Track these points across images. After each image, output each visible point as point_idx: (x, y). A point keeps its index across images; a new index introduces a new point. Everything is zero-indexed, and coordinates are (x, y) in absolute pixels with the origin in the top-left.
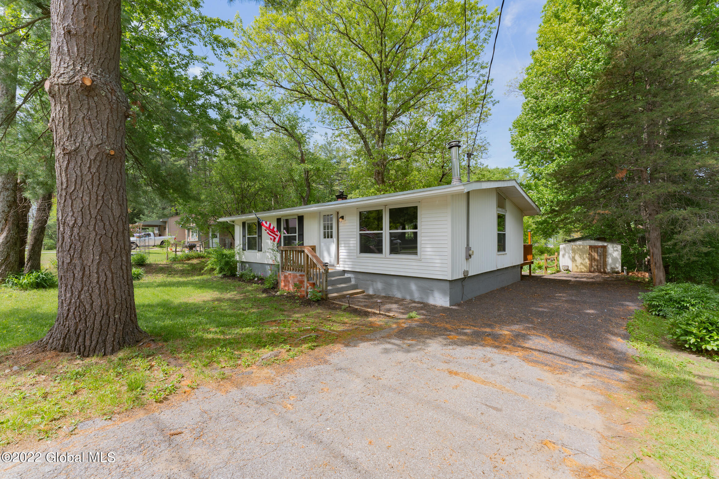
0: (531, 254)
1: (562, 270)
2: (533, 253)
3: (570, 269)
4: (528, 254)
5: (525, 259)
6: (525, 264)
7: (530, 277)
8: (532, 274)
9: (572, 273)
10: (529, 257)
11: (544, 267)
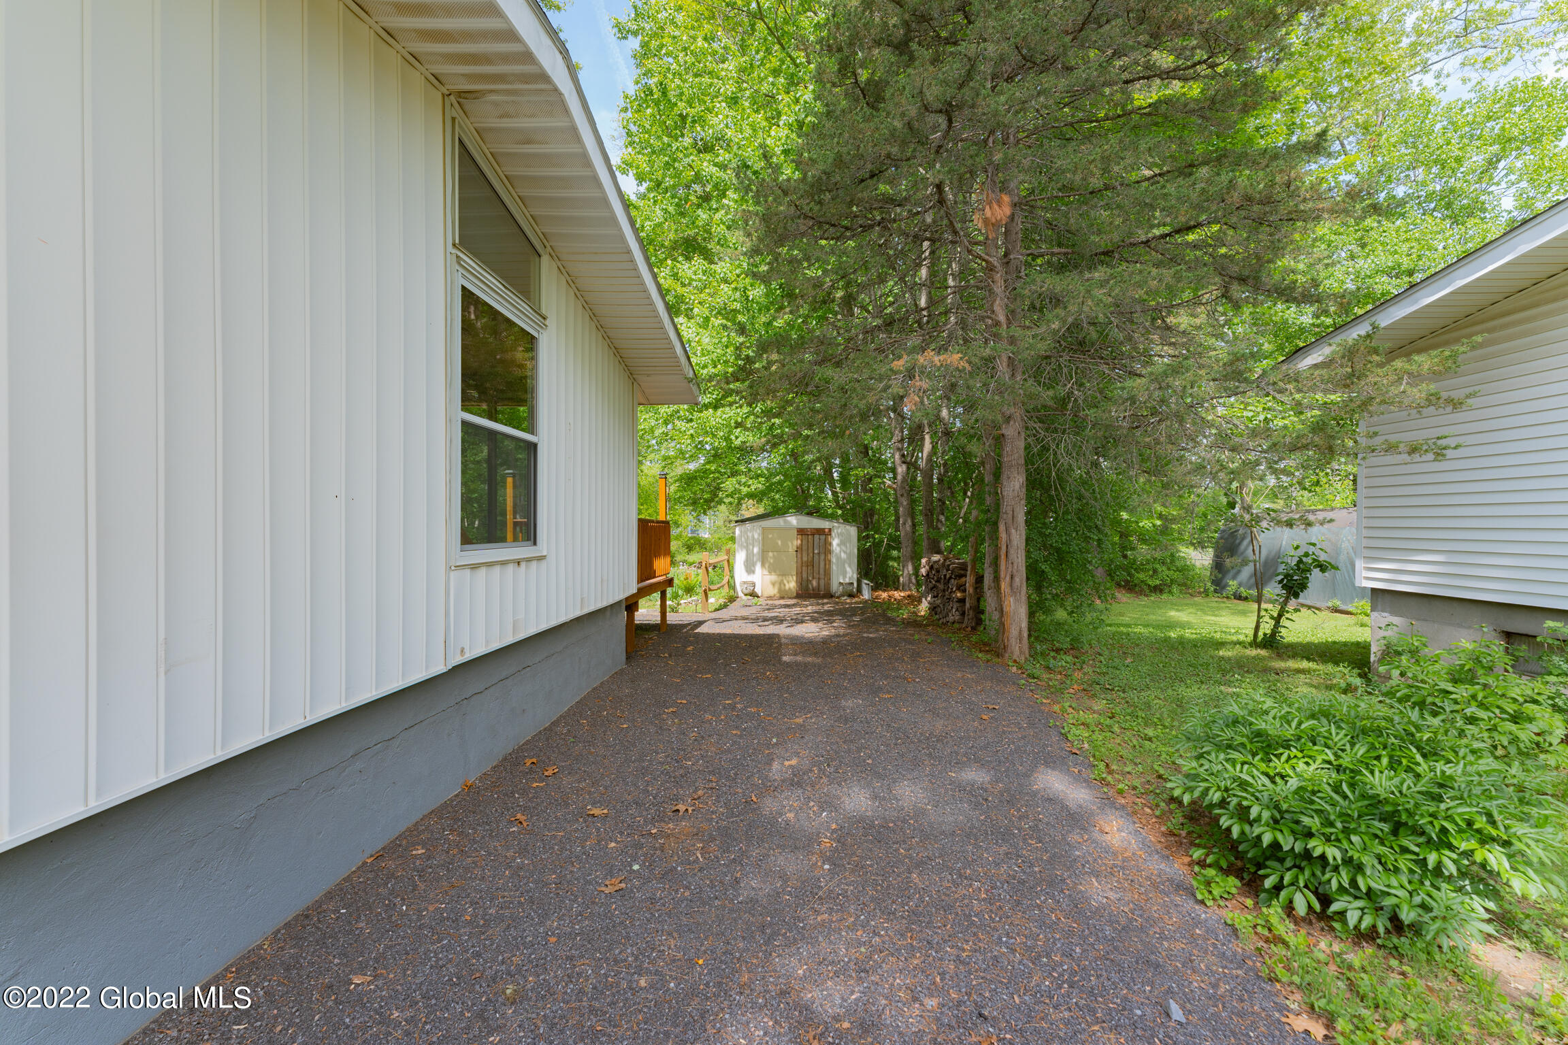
0: (667, 552)
1: (740, 594)
2: (673, 548)
3: (758, 590)
4: (658, 555)
5: (645, 571)
6: (643, 592)
7: (662, 629)
8: (672, 618)
9: (761, 601)
10: (660, 564)
11: (700, 590)
